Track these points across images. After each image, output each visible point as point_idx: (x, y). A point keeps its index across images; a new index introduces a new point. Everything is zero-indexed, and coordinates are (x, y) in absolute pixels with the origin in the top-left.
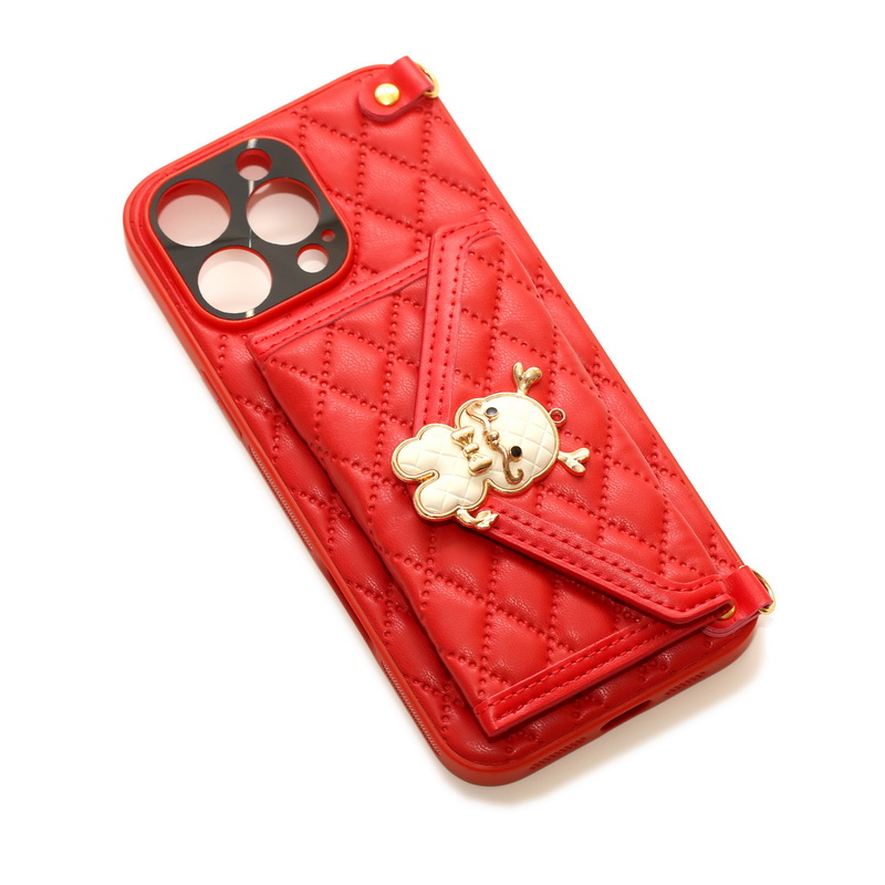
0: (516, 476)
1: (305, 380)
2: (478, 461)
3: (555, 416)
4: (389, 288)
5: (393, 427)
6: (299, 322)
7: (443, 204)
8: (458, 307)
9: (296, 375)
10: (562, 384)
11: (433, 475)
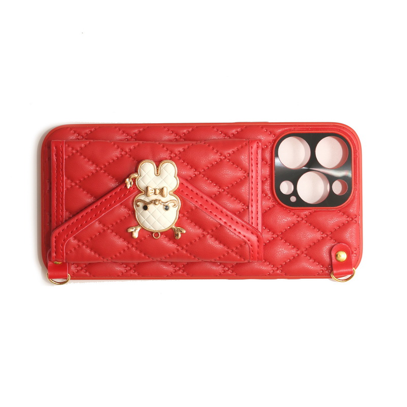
0: (138, 203)
1: (230, 151)
2: (150, 191)
3: (157, 234)
4: (252, 206)
5: (191, 173)
6: (257, 164)
7: (283, 251)
8: (223, 224)
9: (235, 149)
10: (171, 245)
11: (158, 173)
